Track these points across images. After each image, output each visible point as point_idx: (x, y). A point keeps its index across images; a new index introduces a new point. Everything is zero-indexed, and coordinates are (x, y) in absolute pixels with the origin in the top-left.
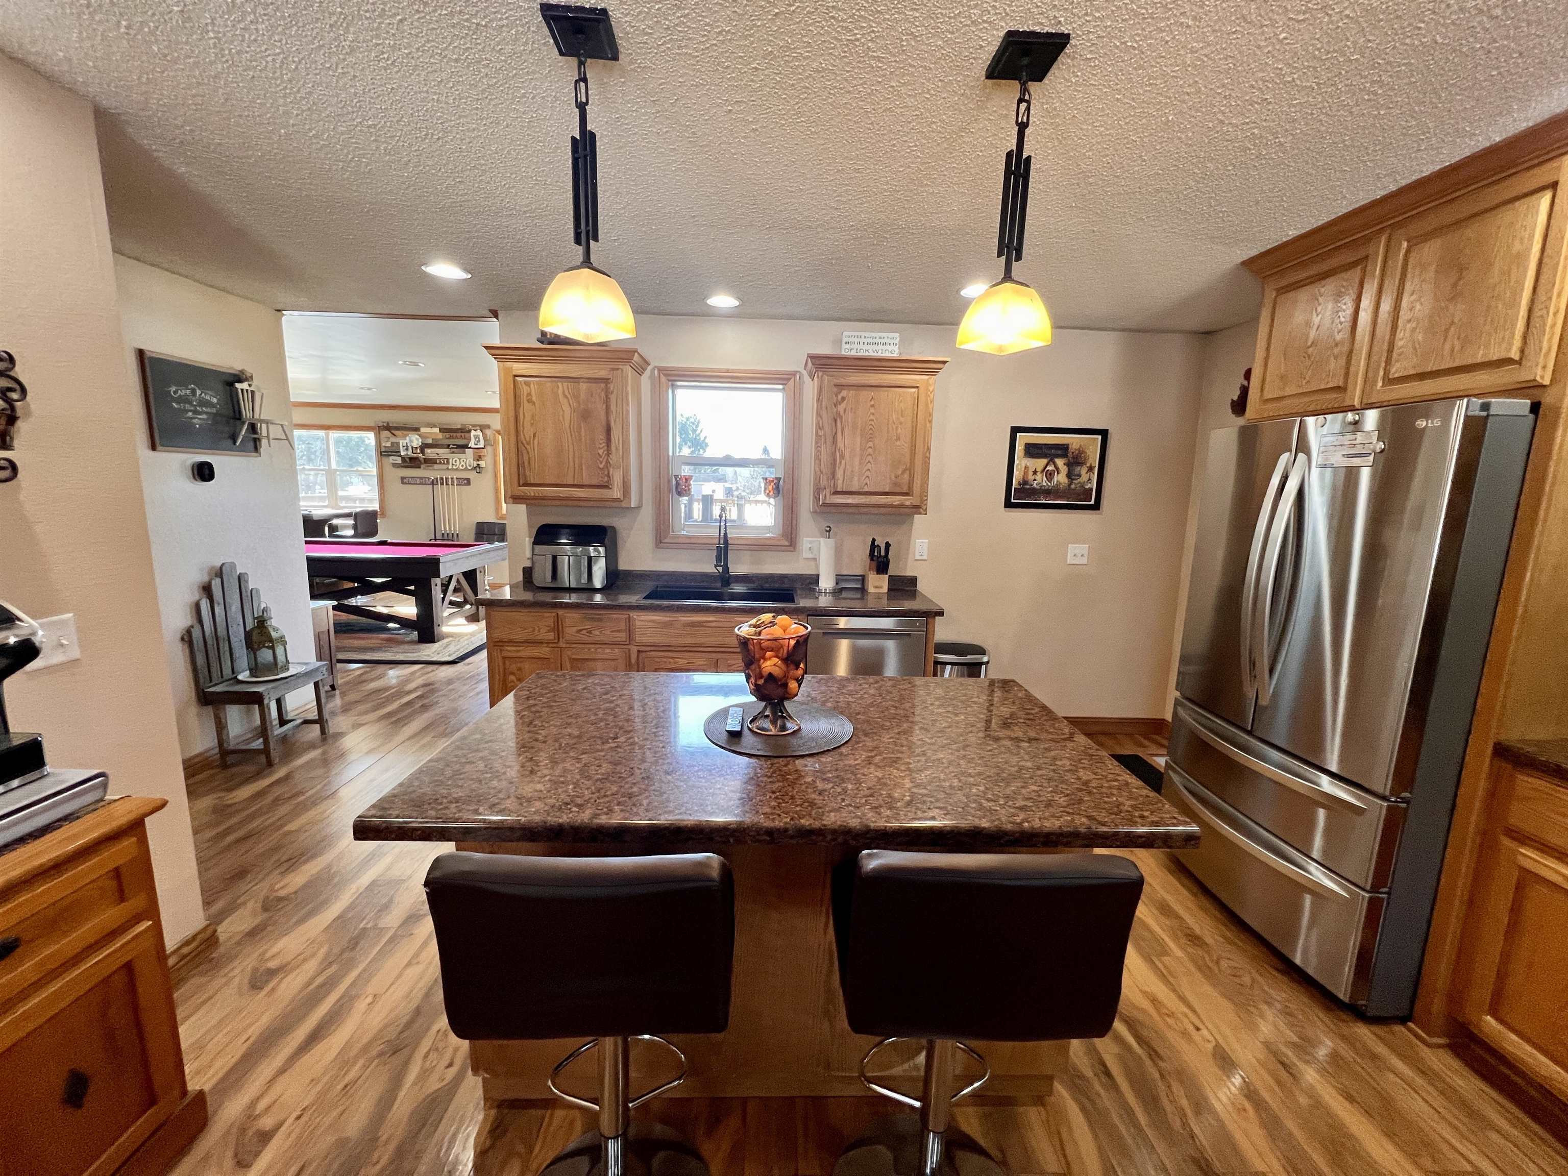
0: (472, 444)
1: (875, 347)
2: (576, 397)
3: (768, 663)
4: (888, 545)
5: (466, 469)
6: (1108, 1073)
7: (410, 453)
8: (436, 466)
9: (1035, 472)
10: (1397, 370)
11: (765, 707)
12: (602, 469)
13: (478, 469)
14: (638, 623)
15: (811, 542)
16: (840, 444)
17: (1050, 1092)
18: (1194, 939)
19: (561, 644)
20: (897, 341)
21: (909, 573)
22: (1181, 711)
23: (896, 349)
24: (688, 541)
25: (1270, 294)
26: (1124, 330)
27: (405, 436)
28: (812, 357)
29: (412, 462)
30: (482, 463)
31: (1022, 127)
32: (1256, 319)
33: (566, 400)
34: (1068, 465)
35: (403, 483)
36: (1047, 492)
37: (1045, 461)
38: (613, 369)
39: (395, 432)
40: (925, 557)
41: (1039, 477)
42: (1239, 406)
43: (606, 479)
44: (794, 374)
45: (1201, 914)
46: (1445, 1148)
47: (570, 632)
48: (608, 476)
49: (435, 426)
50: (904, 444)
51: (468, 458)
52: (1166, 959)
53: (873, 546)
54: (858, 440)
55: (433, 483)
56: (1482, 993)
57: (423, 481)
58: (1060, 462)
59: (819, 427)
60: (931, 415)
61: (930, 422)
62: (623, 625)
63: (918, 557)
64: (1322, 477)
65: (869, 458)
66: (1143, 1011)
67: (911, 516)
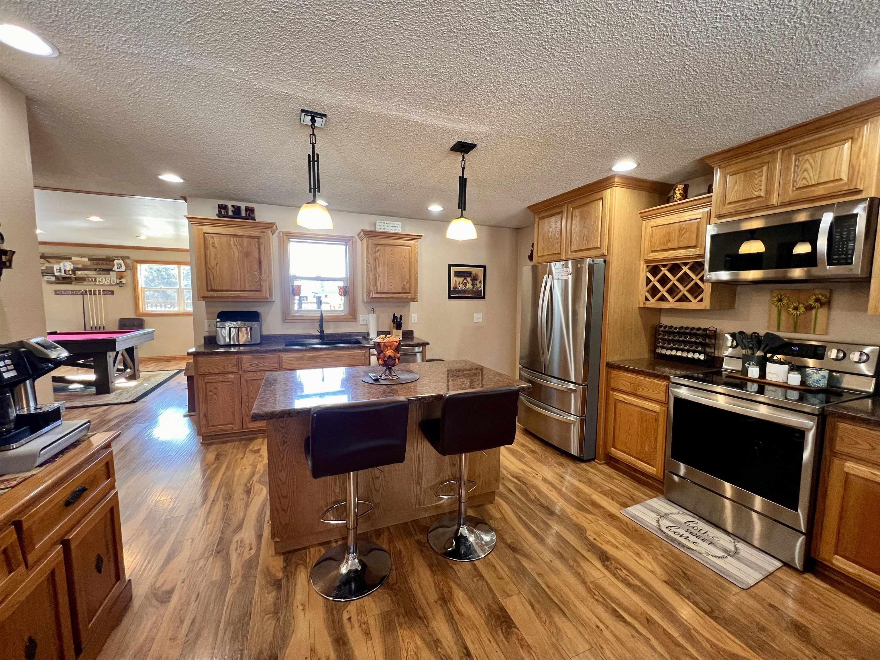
0: (115, 268)
1: (391, 228)
2: (242, 245)
3: (388, 351)
4: (401, 316)
5: (111, 285)
6: (511, 491)
7: (63, 274)
8: (85, 283)
9: (459, 283)
10: (574, 248)
11: (386, 370)
12: (257, 282)
13: (121, 284)
14: (284, 358)
15: (363, 317)
16: (378, 270)
17: (494, 499)
18: (533, 452)
19: (241, 373)
20: (400, 226)
21: (410, 329)
22: (521, 372)
23: (400, 229)
24: (301, 318)
25: (537, 220)
26: (489, 226)
27: (59, 263)
28: (363, 231)
29: (65, 280)
30: (124, 281)
31: (463, 169)
32: (533, 225)
33: (235, 247)
34: (472, 280)
35: (56, 294)
36: (464, 292)
37: (463, 279)
38: (262, 232)
39: (49, 260)
40: (416, 322)
41: (461, 285)
42: (531, 258)
43: (259, 287)
44: (352, 238)
45: (535, 445)
46: (603, 485)
47: (246, 366)
48: (261, 285)
49: (85, 257)
50: (406, 271)
51: (112, 277)
52: (525, 459)
53: (394, 317)
54: (386, 268)
55: (83, 294)
56: (610, 442)
57: (73, 293)
58: (469, 279)
59: (368, 263)
60: (417, 258)
61: (417, 261)
62: (276, 360)
63: (413, 322)
64: (558, 283)
65: (392, 277)
66: (520, 474)
67: (409, 302)
